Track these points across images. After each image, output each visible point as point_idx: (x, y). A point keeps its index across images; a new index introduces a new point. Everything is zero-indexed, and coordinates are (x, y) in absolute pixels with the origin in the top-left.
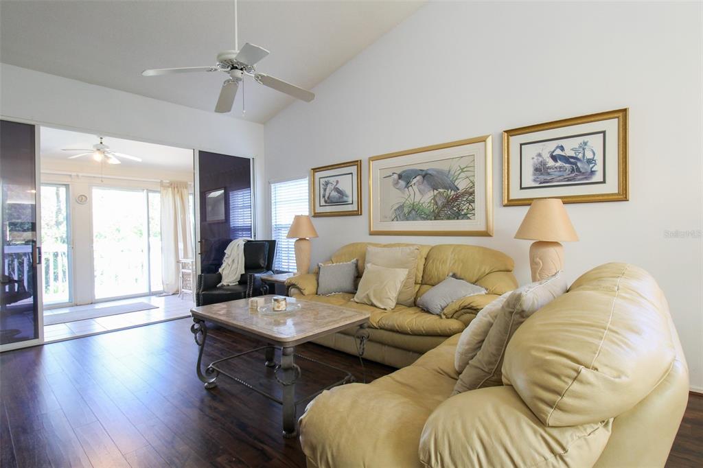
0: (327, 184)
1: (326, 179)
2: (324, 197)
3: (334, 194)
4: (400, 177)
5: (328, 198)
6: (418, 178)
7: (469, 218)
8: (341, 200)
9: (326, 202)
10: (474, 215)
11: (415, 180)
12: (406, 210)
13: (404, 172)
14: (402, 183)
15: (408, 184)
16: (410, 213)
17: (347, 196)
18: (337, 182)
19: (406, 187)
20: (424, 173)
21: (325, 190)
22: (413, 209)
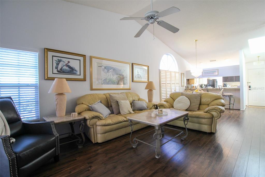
0: (60, 61)
1: (59, 58)
2: (57, 68)
3: (65, 68)
4: (105, 68)
5: (61, 69)
6: (112, 70)
7: (126, 85)
8: (72, 72)
9: (58, 71)
10: (127, 84)
11: (110, 70)
12: (107, 81)
13: (107, 66)
14: (106, 70)
15: (108, 71)
16: (109, 82)
17: (76, 71)
18: (69, 62)
19: (107, 72)
20: (114, 69)
21: (58, 64)
22: (110, 81)
